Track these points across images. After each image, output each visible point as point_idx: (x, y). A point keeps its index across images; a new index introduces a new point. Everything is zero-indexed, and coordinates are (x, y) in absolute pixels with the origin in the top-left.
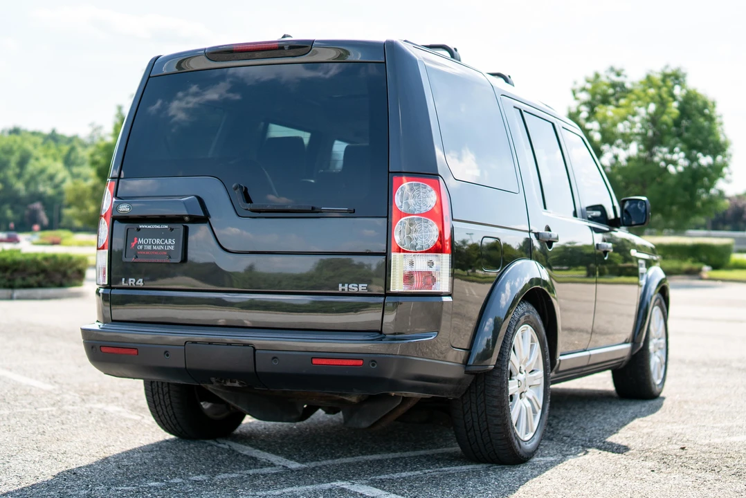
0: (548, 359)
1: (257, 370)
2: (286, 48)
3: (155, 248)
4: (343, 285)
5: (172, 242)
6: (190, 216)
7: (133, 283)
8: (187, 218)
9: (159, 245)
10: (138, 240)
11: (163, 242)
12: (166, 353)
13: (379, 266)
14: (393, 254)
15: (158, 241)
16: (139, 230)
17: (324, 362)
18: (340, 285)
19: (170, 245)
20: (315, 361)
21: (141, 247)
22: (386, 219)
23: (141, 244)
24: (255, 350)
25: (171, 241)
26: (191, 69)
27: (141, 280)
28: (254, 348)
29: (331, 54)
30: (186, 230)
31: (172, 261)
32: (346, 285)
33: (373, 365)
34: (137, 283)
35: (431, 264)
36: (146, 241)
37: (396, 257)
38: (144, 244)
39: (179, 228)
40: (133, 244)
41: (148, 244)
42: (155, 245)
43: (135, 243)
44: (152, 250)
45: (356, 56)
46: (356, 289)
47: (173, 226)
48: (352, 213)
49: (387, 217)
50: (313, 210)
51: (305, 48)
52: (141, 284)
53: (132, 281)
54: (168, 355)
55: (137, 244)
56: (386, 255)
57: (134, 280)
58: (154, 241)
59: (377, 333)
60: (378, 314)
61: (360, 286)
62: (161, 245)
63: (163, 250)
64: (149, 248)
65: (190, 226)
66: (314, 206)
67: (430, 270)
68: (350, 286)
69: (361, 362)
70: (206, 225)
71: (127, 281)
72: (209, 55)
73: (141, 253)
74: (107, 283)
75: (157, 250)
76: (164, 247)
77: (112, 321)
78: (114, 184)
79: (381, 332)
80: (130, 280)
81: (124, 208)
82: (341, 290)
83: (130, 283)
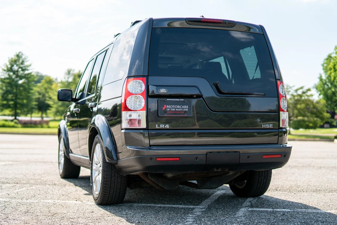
1: (240, 162)
4: (264, 125)
5: (186, 107)
7: (163, 127)
8: (195, 96)
9: (179, 108)
10: (167, 106)
11: (181, 107)
12: (196, 158)
15: (178, 107)
19: (186, 108)
21: (169, 109)
23: (169, 108)
27: (168, 125)
28: (240, 153)
34: (165, 127)
36: (171, 107)
40: (164, 108)
41: (173, 108)
42: (177, 108)
44: (176, 111)
47: (186, 99)
49: (278, 97)
52: (168, 127)
56: (278, 113)
57: (164, 125)
58: (176, 107)
62: (180, 108)
68: (267, 125)
71: (159, 126)
72: (187, 22)
73: (169, 112)
74: (145, 127)
75: (178, 111)
76: (182, 110)
77: (150, 146)
78: (145, 78)
79: (278, 143)
80: (161, 125)
81: (163, 91)
82: (263, 127)
83: (161, 127)
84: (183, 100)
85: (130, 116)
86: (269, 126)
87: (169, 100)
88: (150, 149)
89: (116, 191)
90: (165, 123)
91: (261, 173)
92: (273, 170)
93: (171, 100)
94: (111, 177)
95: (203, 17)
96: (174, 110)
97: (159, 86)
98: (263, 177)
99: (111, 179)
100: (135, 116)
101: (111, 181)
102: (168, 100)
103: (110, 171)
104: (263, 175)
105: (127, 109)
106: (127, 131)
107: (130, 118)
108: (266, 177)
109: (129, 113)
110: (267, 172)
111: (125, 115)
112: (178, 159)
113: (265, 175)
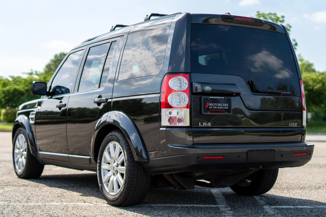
3: (218, 108)
4: (290, 124)
5: (227, 105)
6: (236, 93)
7: (205, 125)
8: (234, 94)
9: (220, 106)
10: (209, 104)
11: (222, 105)
15: (219, 105)
19: (226, 106)
21: (211, 107)
23: (211, 106)
27: (210, 123)
31: (228, 114)
34: (208, 125)
36: (213, 105)
38: (213, 106)
41: (215, 106)
42: (218, 106)
43: (208, 105)
44: (217, 109)
49: (301, 97)
52: (210, 125)
53: (205, 124)
54: (239, 158)
55: (209, 106)
56: (301, 112)
58: (218, 105)
62: (221, 106)
63: (223, 109)
68: (292, 124)
69: (307, 154)
71: (202, 124)
72: (223, 19)
73: (212, 110)
74: (189, 125)
75: (220, 109)
76: (223, 108)
77: (194, 144)
78: (188, 75)
79: (301, 141)
80: (204, 123)
81: (208, 88)
82: (290, 126)
83: (204, 125)
84: (224, 98)
85: (170, 113)
86: (295, 124)
87: (212, 97)
88: (194, 148)
89: (140, 192)
90: (208, 121)
91: (270, 171)
92: (279, 169)
93: (213, 97)
94: (137, 177)
95: (229, 14)
96: (216, 108)
97: (204, 84)
98: (272, 175)
99: (137, 179)
100: (174, 113)
101: (137, 181)
102: (210, 97)
103: (137, 171)
104: (272, 173)
105: (168, 106)
106: (168, 129)
107: (170, 116)
108: (274, 175)
109: (170, 110)
110: (275, 170)
111: (165, 112)
112: (223, 157)
113: (273, 173)
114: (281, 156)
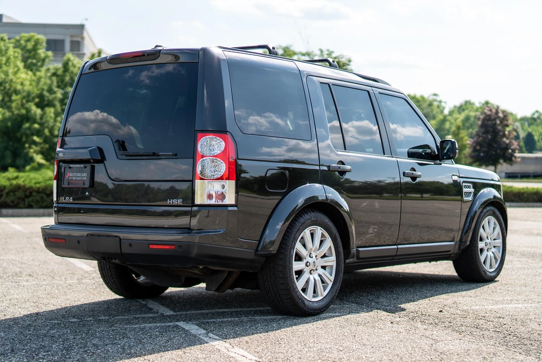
0: (341, 249)
1: (123, 252)
2: (146, 55)
3: (77, 178)
4: (170, 200)
6: (93, 159)
7: (68, 200)
8: (92, 161)
10: (69, 174)
11: (81, 175)
12: (79, 242)
13: (188, 188)
14: (196, 181)
15: (79, 174)
16: (70, 168)
17: (155, 247)
18: (168, 200)
19: (84, 177)
20: (151, 246)
21: (71, 178)
22: (192, 159)
24: (120, 239)
25: (85, 175)
26: (101, 69)
27: (72, 198)
28: (120, 238)
29: (170, 58)
30: (93, 169)
31: (85, 186)
32: (171, 200)
33: (181, 249)
34: (70, 200)
35: (223, 187)
37: (198, 183)
38: (72, 176)
39: (89, 166)
40: (67, 177)
41: (74, 176)
44: (76, 180)
45: (182, 59)
46: (177, 202)
47: (86, 165)
48: (175, 156)
49: (193, 158)
50: (154, 154)
51: (155, 55)
52: (72, 200)
54: (79, 243)
56: (192, 182)
57: (68, 198)
58: (77, 175)
59: (188, 230)
60: (187, 219)
61: (179, 200)
62: (80, 177)
63: (81, 180)
64: (74, 178)
65: (96, 165)
66: (154, 152)
67: (223, 190)
68: (174, 201)
69: (173, 247)
70: (102, 164)
71: (65, 199)
72: (109, 61)
74: (56, 200)
77: (58, 223)
81: (61, 155)
82: (168, 203)
112: (64, 241)
114: (131, 246)
